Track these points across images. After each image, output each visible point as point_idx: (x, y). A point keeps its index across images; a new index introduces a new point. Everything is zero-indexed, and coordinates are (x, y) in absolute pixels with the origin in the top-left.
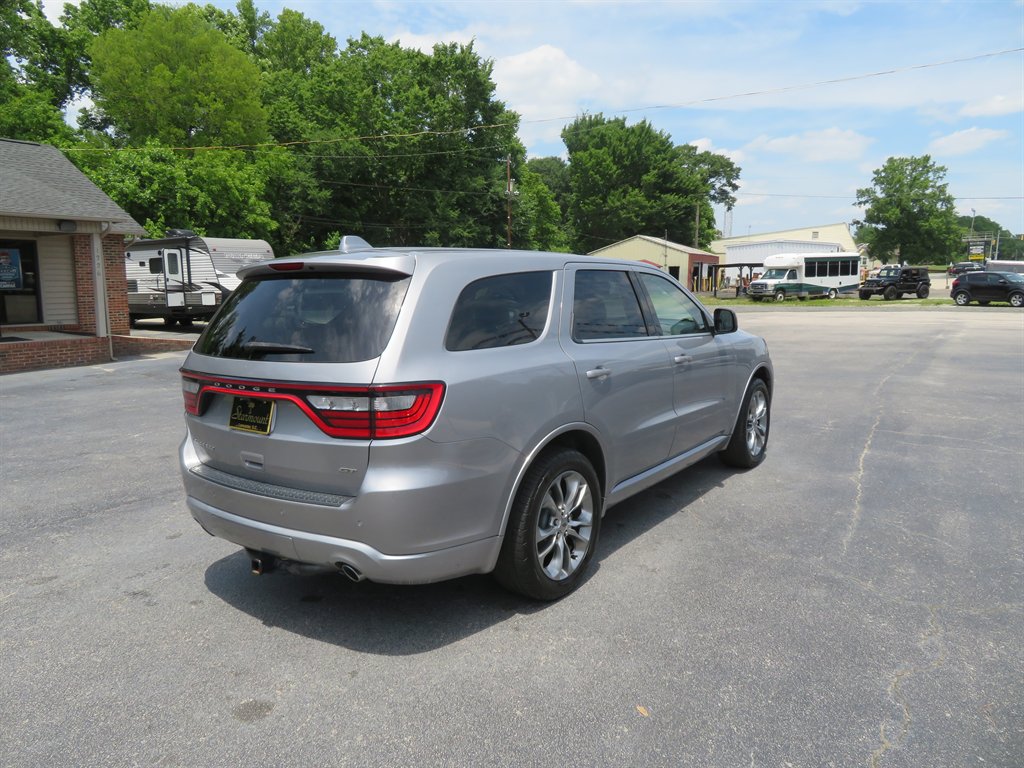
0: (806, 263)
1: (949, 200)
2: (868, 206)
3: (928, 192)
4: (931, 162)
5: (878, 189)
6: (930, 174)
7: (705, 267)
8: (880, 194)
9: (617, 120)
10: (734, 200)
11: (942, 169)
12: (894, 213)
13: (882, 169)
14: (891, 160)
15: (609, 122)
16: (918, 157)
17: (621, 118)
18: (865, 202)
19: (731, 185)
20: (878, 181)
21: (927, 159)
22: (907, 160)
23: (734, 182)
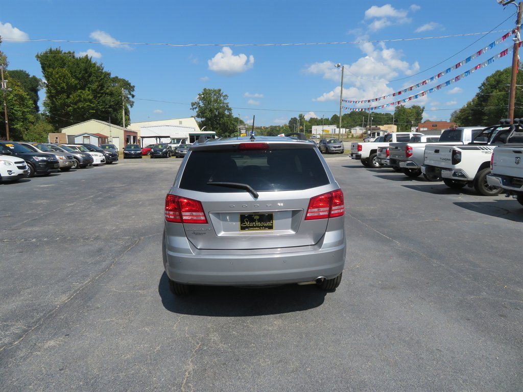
0: (190, 136)
1: (230, 110)
2: (197, 110)
3: (221, 105)
4: (221, 92)
5: (201, 102)
6: (222, 98)
7: (132, 137)
8: (201, 104)
9: (69, 53)
10: (133, 102)
11: (226, 96)
12: (208, 114)
13: (201, 93)
14: (205, 90)
15: (65, 53)
16: (216, 89)
17: (72, 52)
18: (196, 108)
19: (130, 94)
20: (200, 99)
21: (220, 90)
22: (212, 90)
23: (132, 93)
